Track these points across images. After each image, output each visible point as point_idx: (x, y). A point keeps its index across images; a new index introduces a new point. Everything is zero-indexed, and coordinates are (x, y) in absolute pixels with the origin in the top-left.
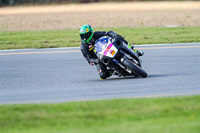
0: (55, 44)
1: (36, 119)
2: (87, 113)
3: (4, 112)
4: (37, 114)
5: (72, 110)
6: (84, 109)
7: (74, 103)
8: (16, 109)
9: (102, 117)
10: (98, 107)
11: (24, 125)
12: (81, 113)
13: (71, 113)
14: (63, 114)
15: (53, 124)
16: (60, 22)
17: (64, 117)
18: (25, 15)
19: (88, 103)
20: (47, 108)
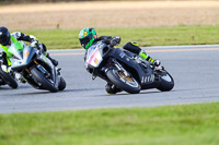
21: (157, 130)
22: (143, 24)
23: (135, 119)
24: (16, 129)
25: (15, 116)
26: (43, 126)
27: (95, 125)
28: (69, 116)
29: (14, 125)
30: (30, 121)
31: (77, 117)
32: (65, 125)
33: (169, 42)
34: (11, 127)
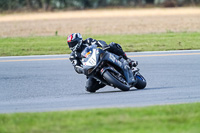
0: (140, 49)
1: (120, 123)
2: (170, 117)
3: (87, 116)
4: (120, 118)
5: (155, 114)
6: (168, 113)
7: (158, 106)
8: (99, 114)
9: (185, 121)
10: (181, 110)
11: (107, 129)
12: (164, 117)
13: (154, 117)
14: (147, 118)
15: (137, 128)
16: (145, 26)
17: (147, 121)
18: (110, 19)
19: (171, 107)
20: (130, 112)
21: (147, 128)
22: (135, 31)
23: (127, 118)
24: (19, 127)
25: (18, 115)
26: (43, 125)
27: (90, 124)
28: (67, 116)
29: (17, 123)
30: (31, 120)
31: (74, 116)
32: (63, 124)
33: (158, 47)
34: (13, 126)
